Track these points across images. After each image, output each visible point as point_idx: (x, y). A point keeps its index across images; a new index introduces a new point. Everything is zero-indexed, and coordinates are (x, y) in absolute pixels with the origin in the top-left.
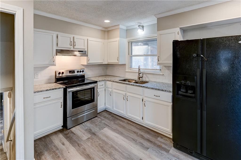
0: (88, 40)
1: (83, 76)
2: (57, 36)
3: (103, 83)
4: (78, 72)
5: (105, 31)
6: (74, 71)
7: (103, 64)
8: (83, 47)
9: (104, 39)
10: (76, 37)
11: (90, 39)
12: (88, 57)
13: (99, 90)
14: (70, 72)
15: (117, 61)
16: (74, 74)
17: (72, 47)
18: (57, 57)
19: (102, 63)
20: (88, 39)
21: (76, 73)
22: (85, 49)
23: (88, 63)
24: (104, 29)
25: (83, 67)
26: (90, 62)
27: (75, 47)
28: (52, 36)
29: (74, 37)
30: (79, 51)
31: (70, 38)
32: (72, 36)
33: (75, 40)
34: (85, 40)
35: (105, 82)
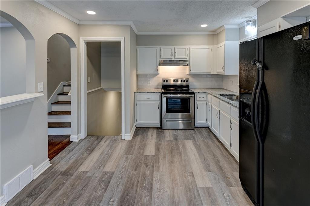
0: (191, 49)
1: (188, 86)
2: (160, 49)
3: (204, 95)
4: (182, 81)
5: (213, 35)
6: (178, 80)
7: (211, 74)
8: (184, 57)
10: (177, 47)
11: (192, 47)
12: (190, 67)
13: (197, 103)
14: (174, 81)
15: (222, 71)
16: (177, 83)
17: (173, 57)
18: (160, 67)
21: (179, 83)
22: (187, 58)
23: (191, 73)
24: (212, 33)
25: (189, 77)
26: (192, 71)
27: (176, 57)
28: (156, 49)
29: (175, 48)
30: (180, 61)
31: (171, 49)
32: (173, 47)
33: (176, 51)
34: (187, 50)
35: (206, 95)
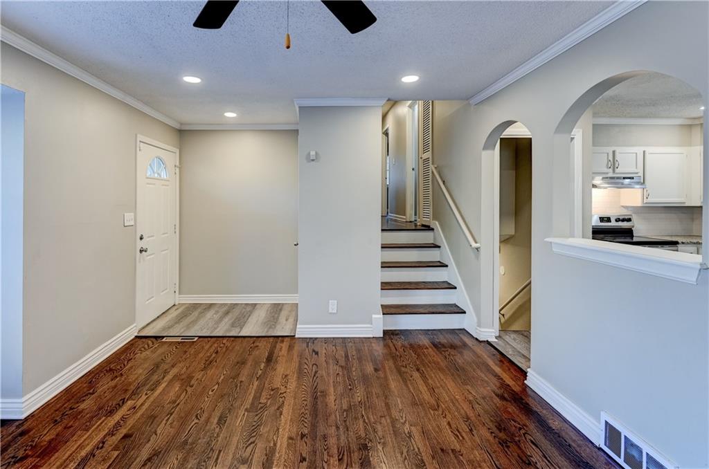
1: (628, 231)
3: (692, 249)
4: (618, 220)
5: (690, 126)
6: (609, 218)
7: (686, 205)
8: (634, 170)
9: (690, 145)
10: (618, 150)
11: (649, 150)
12: (645, 190)
14: (602, 219)
16: (609, 224)
17: (611, 170)
19: (684, 203)
20: (644, 152)
21: (613, 224)
22: (637, 173)
23: (646, 203)
24: (689, 122)
26: (651, 200)
27: (617, 171)
29: (614, 152)
30: (624, 178)
31: (608, 154)
32: (610, 150)
33: (618, 157)
34: (638, 154)
35: (696, 248)
